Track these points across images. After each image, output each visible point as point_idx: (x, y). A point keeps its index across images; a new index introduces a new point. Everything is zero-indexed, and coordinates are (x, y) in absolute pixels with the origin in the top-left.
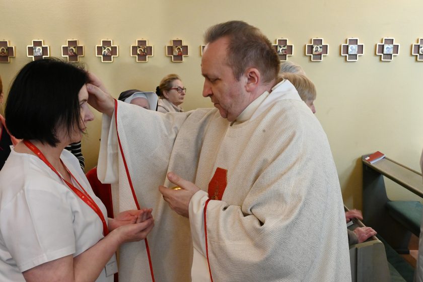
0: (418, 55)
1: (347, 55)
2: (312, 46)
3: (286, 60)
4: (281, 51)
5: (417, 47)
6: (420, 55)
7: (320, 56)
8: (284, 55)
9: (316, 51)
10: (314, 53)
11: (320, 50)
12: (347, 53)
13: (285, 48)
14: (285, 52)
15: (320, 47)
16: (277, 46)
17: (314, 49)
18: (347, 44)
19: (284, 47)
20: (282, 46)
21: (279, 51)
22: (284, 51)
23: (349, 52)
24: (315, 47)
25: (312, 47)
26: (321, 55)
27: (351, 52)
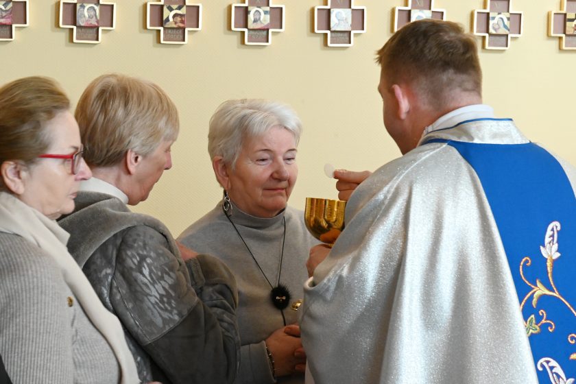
0: (487, 35)
1: (328, 32)
2: (247, 8)
3: (184, 40)
4: (171, 19)
5: (484, 17)
6: (491, 35)
7: (265, 33)
8: (179, 28)
9: (255, 21)
10: (251, 25)
11: (265, 19)
12: (329, 28)
13: (183, 11)
14: (182, 22)
15: (266, 13)
16: (162, 7)
17: (251, 17)
18: (328, 7)
19: (179, 8)
20: (174, 7)
21: (168, 20)
22: (179, 19)
23: (332, 24)
24: (253, 10)
25: (246, 11)
26: (268, 30)
27: (337, 25)
